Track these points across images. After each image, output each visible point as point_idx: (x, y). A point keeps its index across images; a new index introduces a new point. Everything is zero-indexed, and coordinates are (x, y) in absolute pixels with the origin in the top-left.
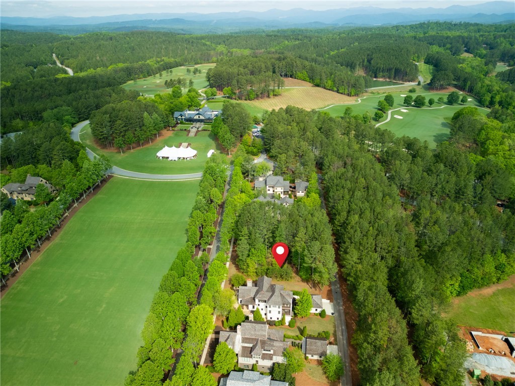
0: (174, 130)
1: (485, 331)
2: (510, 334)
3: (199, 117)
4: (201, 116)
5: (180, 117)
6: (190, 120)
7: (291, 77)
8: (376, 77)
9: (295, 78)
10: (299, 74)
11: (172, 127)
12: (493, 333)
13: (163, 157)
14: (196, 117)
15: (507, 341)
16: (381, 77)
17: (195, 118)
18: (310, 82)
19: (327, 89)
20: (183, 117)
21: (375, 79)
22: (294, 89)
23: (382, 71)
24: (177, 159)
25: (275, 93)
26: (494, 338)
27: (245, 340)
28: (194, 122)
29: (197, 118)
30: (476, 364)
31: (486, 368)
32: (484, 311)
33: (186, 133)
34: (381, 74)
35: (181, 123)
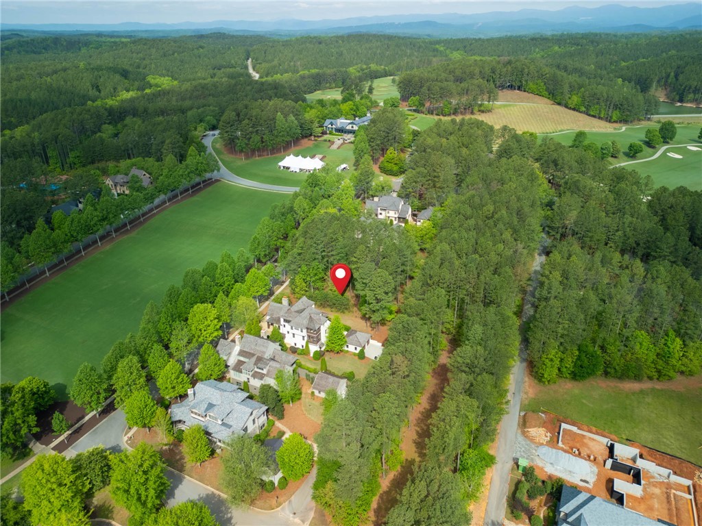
0: (316, 140)
1: (586, 428)
2: (624, 441)
3: (352, 127)
4: (354, 126)
5: (330, 126)
6: (341, 131)
7: (519, 88)
8: (681, 101)
9: (525, 91)
10: (531, 85)
11: (315, 136)
12: (597, 434)
13: (284, 167)
14: (349, 127)
15: (611, 448)
16: (691, 102)
17: (347, 128)
18: (549, 98)
19: (570, 108)
20: (334, 126)
21: (679, 104)
22: (516, 105)
23: (694, 92)
24: (298, 171)
25: (482, 108)
26: (593, 439)
27: (242, 353)
28: (345, 133)
29: (351, 128)
30: (537, 458)
31: (548, 465)
32: (605, 407)
33: (329, 144)
34: (691, 96)
35: (331, 133)
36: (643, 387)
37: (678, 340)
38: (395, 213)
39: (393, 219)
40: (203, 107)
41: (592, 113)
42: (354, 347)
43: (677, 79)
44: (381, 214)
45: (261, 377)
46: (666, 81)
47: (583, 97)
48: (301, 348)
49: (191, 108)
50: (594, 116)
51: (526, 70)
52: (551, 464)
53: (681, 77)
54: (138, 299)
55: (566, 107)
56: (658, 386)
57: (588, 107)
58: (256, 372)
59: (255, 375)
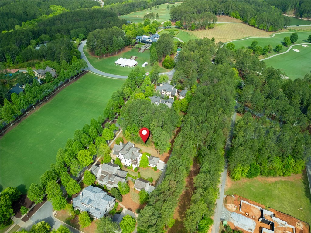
0: (132, 48)
1: (252, 202)
2: (268, 208)
3: (149, 40)
4: (150, 40)
5: (139, 40)
6: (144, 42)
7: (227, 15)
8: (301, 17)
9: (230, 16)
10: (233, 14)
11: (132, 45)
12: (256, 205)
13: (118, 64)
14: (148, 40)
15: (262, 211)
16: (306, 17)
17: (147, 41)
18: (241, 19)
19: (250, 25)
20: (140, 40)
21: (300, 18)
22: (225, 24)
23: (307, 13)
24: (124, 66)
25: (210, 27)
26: (255, 208)
28: (146, 43)
29: (148, 41)
30: (231, 218)
31: (235, 222)
32: (260, 190)
33: (138, 50)
34: (306, 14)
35: (139, 43)
36: (276, 180)
37: (293, 159)
38: (170, 93)
39: (169, 95)
40: (78, 28)
41: (260, 28)
42: (152, 165)
43: (300, 6)
44: (163, 92)
45: (112, 184)
46: (295, 6)
47: (256, 20)
48: (129, 166)
49: (72, 29)
50: (261, 29)
51: (231, 6)
52: (237, 221)
53: (302, 5)
54: (54, 139)
55: (249, 24)
56: (283, 179)
57: (259, 25)
58: (109, 181)
59: (109, 183)
